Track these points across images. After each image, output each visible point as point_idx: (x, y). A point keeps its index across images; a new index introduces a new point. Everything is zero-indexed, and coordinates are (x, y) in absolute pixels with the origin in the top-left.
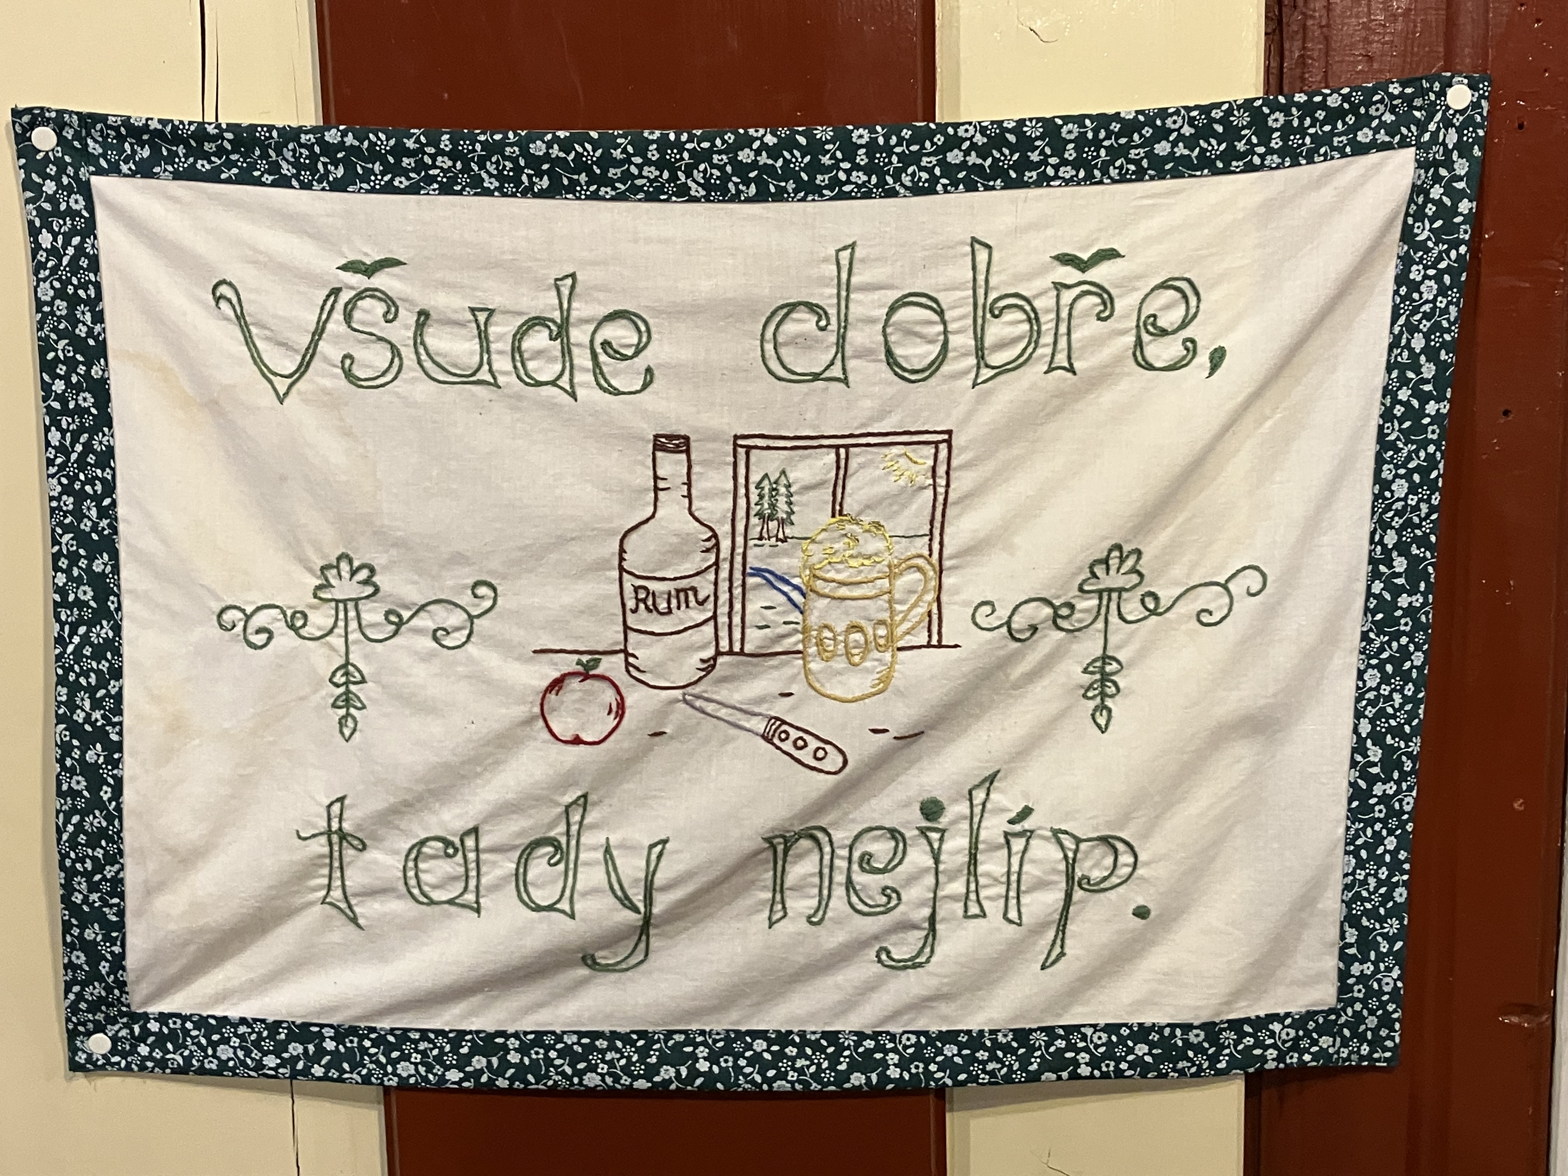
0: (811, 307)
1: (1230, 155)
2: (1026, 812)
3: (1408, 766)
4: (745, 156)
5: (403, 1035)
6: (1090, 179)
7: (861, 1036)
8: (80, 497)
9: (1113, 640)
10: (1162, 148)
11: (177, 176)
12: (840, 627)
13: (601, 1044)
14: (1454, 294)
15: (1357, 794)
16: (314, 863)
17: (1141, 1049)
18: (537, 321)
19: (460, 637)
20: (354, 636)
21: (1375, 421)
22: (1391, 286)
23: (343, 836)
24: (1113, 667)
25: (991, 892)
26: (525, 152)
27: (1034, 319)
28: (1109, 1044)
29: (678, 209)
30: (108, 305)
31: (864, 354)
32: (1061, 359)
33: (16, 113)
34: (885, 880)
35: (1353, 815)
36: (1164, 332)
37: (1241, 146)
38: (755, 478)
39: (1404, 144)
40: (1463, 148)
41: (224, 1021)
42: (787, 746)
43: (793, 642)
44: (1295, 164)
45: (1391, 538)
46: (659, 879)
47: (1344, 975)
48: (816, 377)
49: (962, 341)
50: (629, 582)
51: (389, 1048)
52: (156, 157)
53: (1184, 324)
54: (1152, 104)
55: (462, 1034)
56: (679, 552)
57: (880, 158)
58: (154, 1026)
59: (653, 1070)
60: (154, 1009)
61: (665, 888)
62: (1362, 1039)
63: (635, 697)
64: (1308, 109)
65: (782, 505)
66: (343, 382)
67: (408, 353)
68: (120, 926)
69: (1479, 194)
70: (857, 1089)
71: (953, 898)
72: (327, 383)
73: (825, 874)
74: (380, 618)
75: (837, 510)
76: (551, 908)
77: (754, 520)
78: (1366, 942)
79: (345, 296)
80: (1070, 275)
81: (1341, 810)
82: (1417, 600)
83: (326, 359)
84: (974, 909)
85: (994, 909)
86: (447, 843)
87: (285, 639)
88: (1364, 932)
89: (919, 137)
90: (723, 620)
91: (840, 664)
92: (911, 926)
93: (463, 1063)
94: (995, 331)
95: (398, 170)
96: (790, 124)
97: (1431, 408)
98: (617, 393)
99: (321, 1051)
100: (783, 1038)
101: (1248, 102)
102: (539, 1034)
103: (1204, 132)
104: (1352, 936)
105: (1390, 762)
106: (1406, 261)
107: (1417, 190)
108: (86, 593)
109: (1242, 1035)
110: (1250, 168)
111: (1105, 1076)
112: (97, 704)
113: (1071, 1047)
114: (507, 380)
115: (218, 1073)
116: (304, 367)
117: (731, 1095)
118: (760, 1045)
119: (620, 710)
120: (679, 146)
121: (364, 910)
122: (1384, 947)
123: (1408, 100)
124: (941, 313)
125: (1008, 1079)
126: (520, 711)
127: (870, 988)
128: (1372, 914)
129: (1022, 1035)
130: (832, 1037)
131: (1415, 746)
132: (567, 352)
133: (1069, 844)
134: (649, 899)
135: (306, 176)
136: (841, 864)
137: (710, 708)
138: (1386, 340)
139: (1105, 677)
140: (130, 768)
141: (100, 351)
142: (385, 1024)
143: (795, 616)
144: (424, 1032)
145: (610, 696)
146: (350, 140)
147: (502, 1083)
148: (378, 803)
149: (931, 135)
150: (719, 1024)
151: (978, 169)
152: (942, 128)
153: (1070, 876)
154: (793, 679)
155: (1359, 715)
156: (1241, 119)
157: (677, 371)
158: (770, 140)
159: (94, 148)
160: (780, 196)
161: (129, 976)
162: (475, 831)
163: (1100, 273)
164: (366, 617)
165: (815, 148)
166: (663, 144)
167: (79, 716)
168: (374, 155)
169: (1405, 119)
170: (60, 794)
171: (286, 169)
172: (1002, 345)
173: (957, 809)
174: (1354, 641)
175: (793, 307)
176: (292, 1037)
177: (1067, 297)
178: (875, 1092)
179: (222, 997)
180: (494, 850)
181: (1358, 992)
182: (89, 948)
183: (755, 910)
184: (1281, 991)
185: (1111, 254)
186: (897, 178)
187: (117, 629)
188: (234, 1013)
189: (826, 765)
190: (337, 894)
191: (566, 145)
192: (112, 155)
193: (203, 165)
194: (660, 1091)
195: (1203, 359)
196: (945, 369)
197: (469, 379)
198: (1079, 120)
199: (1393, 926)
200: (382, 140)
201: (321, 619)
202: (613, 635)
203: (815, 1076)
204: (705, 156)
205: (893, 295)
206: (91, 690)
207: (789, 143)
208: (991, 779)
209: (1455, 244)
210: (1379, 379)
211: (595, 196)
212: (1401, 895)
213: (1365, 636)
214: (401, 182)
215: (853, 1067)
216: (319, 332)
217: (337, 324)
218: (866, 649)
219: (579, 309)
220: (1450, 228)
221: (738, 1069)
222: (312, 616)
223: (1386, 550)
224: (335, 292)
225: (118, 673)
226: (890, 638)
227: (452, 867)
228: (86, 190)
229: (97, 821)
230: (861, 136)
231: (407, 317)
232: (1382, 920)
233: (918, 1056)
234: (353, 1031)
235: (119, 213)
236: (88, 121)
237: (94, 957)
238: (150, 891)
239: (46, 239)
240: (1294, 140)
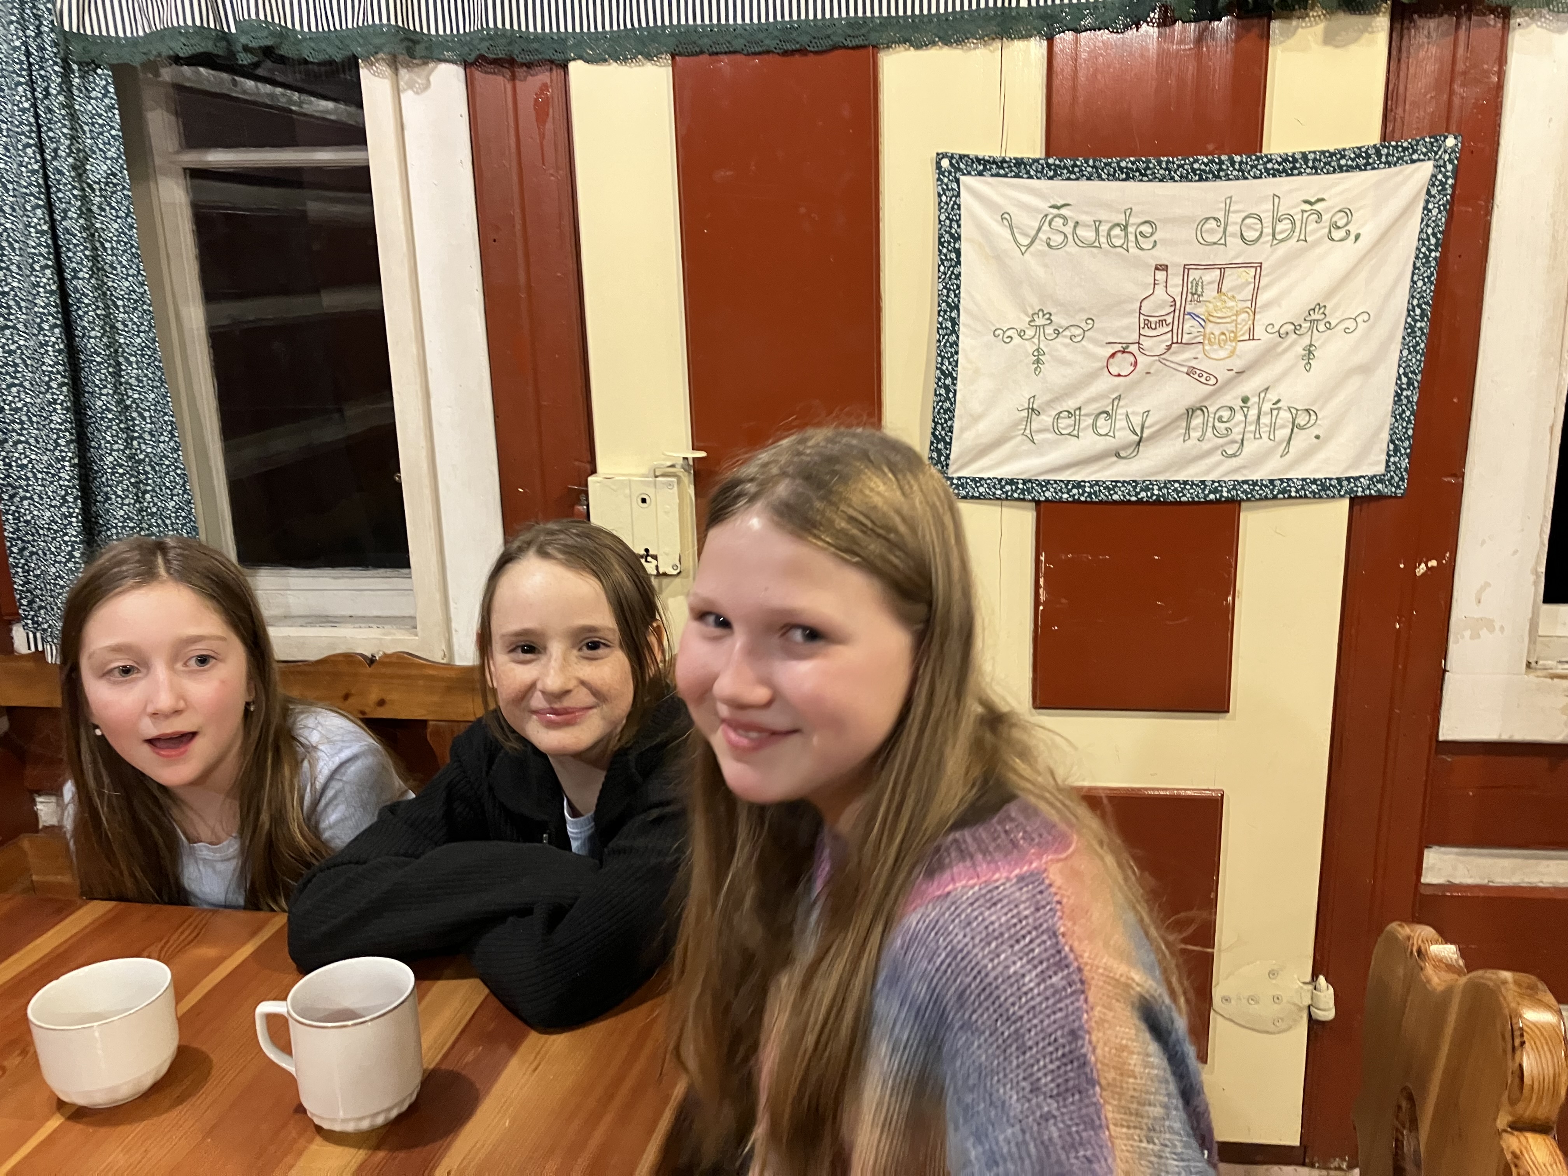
0: (1215, 219)
1: (1367, 164)
2: (1279, 401)
3: (1416, 384)
4: (1196, 166)
5: (1048, 482)
6: (1316, 173)
7: (1214, 482)
8: (949, 290)
9: (1314, 338)
10: (1343, 162)
11: (992, 175)
12: (1217, 333)
13: (1119, 485)
14: (1444, 213)
15: (1398, 395)
16: (1021, 420)
17: (1314, 487)
18: (1118, 225)
19: (1079, 338)
20: (1042, 338)
21: (1413, 259)
22: (1421, 210)
23: (1033, 410)
24: (1312, 348)
25: (1264, 430)
26: (1119, 166)
27: (1293, 223)
28: (1303, 485)
29: (1170, 185)
30: (962, 222)
31: (1233, 235)
32: (1302, 237)
33: (938, 154)
34: (1227, 425)
35: (1395, 403)
36: (1339, 228)
37: (1371, 161)
38: (1190, 279)
39: (1429, 159)
40: (1450, 161)
41: (981, 479)
42: (1196, 376)
43: (1200, 339)
44: (1390, 166)
45: (1415, 302)
46: (1146, 425)
47: (1388, 462)
48: (1215, 243)
49: (1268, 230)
50: (1142, 317)
51: (1042, 486)
52: (985, 169)
53: (1346, 225)
54: (1340, 147)
55: (1069, 481)
56: (1161, 307)
57: (1243, 166)
58: (955, 481)
59: (1137, 494)
60: (955, 475)
61: (1148, 427)
62: (1392, 485)
63: (1141, 359)
64: (1396, 148)
65: (1200, 289)
66: (1046, 248)
67: (1070, 237)
68: (950, 444)
69: (1455, 178)
70: (1211, 501)
71: (1250, 432)
72: (1040, 248)
73: (1205, 424)
74: (1051, 331)
75: (1219, 290)
76: (1106, 435)
77: (1190, 296)
78: (1397, 449)
79: (1049, 218)
80: (1307, 207)
81: (1391, 400)
82: (1423, 324)
83: (1041, 240)
84: (1258, 436)
85: (1265, 436)
86: (1069, 412)
87: (1017, 340)
88: (1396, 446)
89: (1258, 159)
90: (1175, 331)
91: (1216, 347)
92: (1235, 442)
93: (1068, 492)
94: (1280, 227)
95: (1073, 172)
96: (1212, 154)
97: (1433, 254)
98: (1142, 249)
99: (1017, 488)
100: (1185, 483)
101: (1375, 146)
102: (1097, 482)
103: (1358, 156)
104: (1392, 447)
105: (1410, 383)
106: (1427, 202)
107: (1434, 176)
108: (949, 324)
109: (1349, 482)
110: (1373, 168)
111: (1301, 497)
112: (950, 363)
113: (1289, 486)
114: (1105, 246)
115: (978, 498)
116: (1032, 242)
117: (1165, 503)
118: (1177, 485)
119: (1135, 364)
120: (1173, 163)
121: (1036, 438)
122: (1403, 451)
123: (1432, 143)
124: (1261, 221)
125: (1266, 498)
126: (1098, 365)
127: (1219, 464)
128: (1400, 439)
129: (1272, 482)
130: (1203, 482)
131: (1419, 378)
132: (1126, 235)
133: (1294, 411)
134: (1142, 432)
135: (1039, 175)
136: (1211, 420)
137: (1168, 363)
138: (1418, 230)
139: (1310, 352)
140: (959, 387)
141: (959, 238)
142: (1041, 478)
143: (1202, 330)
144: (1055, 481)
145: (1132, 359)
146: (1057, 162)
147: (1083, 499)
148: (1048, 397)
149: (1262, 158)
150: (1162, 478)
151: (1278, 170)
152: (1266, 156)
153: (1293, 423)
154: (1198, 353)
155: (1400, 366)
156: (1371, 151)
157: (1165, 242)
158: (1206, 160)
159: (962, 166)
160: (1207, 179)
161: (950, 462)
162: (1080, 408)
163: (1318, 207)
164: (1047, 331)
165: (1221, 163)
166: (1168, 162)
167: (944, 368)
168: (1065, 167)
169: (1431, 150)
170: (936, 395)
171: (1032, 173)
172: (1281, 232)
173: (1254, 400)
174: (1400, 339)
175: (1207, 219)
176: (1007, 483)
177: (1306, 215)
178: (1218, 501)
179: (982, 470)
180: (1085, 415)
181: (1393, 468)
182: (939, 451)
183: (1178, 436)
184: (1364, 467)
185: (1322, 200)
186: (1249, 173)
187: (958, 337)
188: (985, 476)
189: (1211, 382)
190: (1028, 431)
191: (1133, 163)
192: (969, 169)
193: (1002, 172)
194: (1140, 502)
195: (1352, 237)
196: (1261, 240)
197: (1091, 246)
198: (1314, 152)
199: (1407, 444)
200: (1069, 163)
201: (1030, 333)
202: (1134, 337)
203: (1197, 496)
204: (1182, 166)
205: (1244, 215)
206: (948, 358)
207: (1212, 161)
208: (1267, 389)
209: (1445, 195)
210: (1415, 243)
211: (1141, 180)
212: (1410, 432)
213: (1404, 338)
214: (1073, 176)
215: (1210, 492)
216: (1039, 229)
217: (1046, 227)
218: (1225, 341)
219: (1132, 220)
220: (1444, 189)
221: (1168, 493)
222: (1027, 332)
223: (1413, 307)
224: (1046, 216)
225: (957, 353)
226: (1235, 337)
227: (1071, 421)
228: (957, 181)
229: (947, 405)
230: (1237, 158)
231: (1071, 224)
232: (1402, 441)
233: (1234, 488)
234: (1030, 481)
235: (970, 189)
236: (961, 157)
237: (940, 454)
238: (962, 430)
239: (944, 198)
240: (1390, 159)
